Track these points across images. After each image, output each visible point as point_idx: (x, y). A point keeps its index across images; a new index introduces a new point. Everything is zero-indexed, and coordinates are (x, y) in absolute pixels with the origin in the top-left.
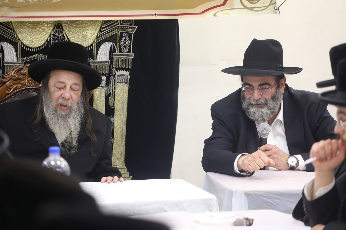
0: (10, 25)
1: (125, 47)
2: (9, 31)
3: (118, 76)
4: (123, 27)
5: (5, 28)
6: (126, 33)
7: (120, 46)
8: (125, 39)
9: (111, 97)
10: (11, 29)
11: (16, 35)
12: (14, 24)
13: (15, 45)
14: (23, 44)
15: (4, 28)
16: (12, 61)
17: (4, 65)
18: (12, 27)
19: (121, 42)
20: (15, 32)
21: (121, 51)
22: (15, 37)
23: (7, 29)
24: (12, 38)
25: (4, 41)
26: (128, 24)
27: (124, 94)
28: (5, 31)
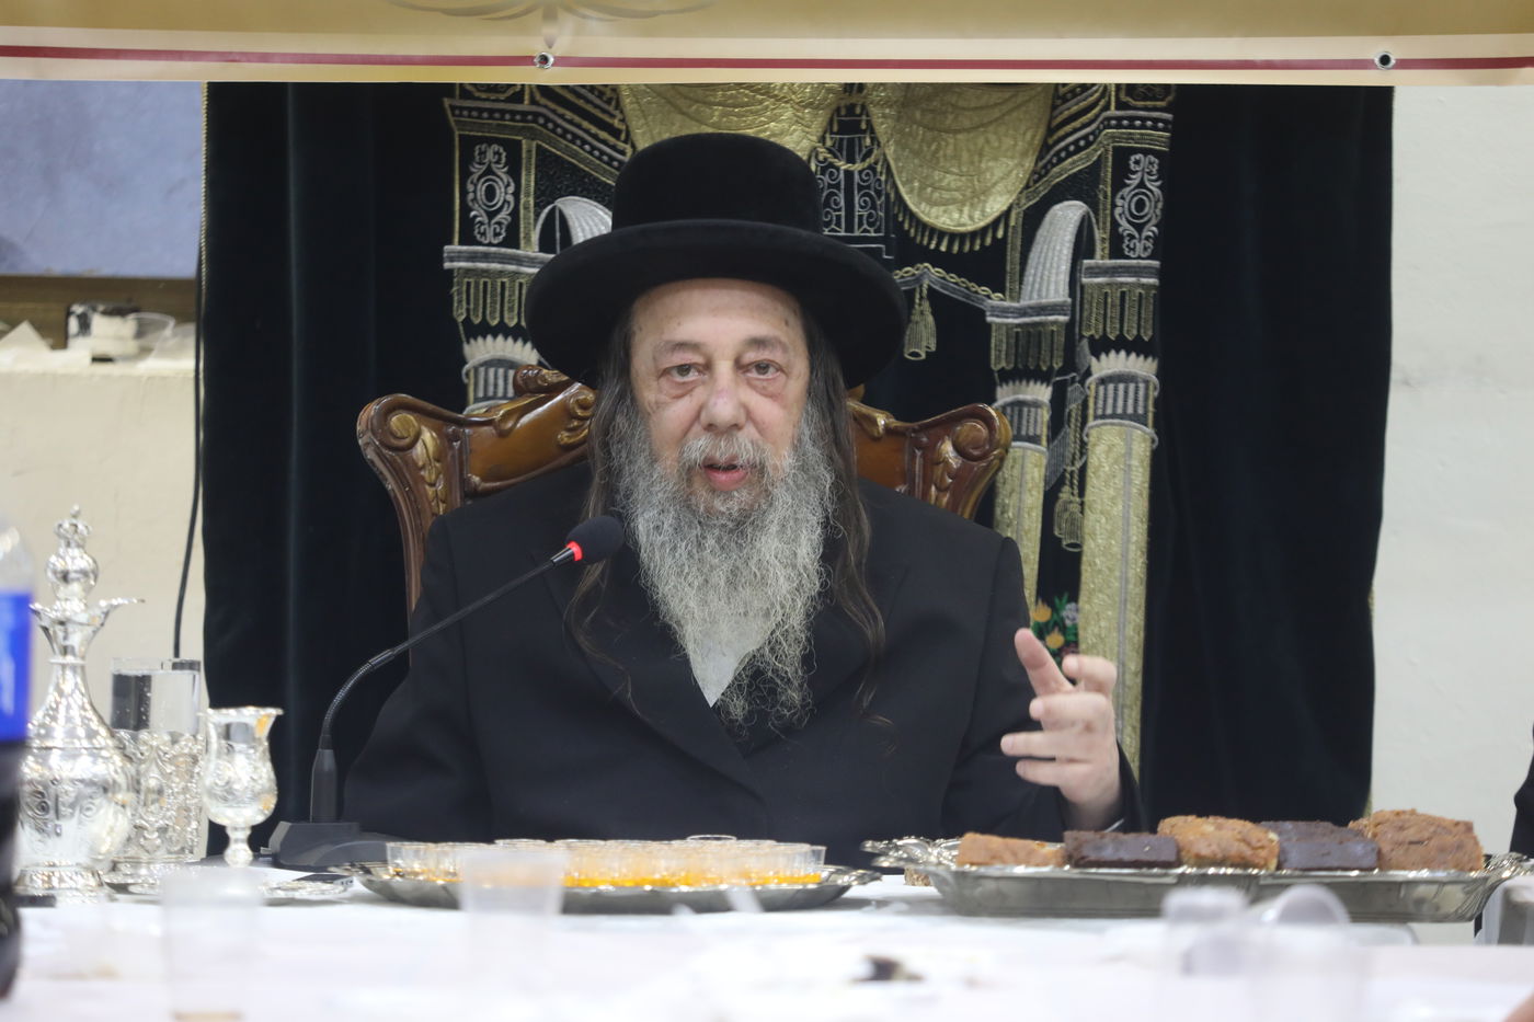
0: (611, 108)
1: (1139, 228)
2: (605, 143)
3: (1103, 381)
4: (1132, 119)
5: (586, 124)
6: (1146, 152)
7: (1115, 224)
8: (1142, 185)
9: (1065, 494)
10: (615, 133)
12: (626, 101)
15: (579, 126)
18: (623, 120)
19: (1119, 202)
21: (1116, 251)
23: (594, 130)
25: (573, 193)
26: (1159, 104)
27: (1128, 482)
28: (584, 142)
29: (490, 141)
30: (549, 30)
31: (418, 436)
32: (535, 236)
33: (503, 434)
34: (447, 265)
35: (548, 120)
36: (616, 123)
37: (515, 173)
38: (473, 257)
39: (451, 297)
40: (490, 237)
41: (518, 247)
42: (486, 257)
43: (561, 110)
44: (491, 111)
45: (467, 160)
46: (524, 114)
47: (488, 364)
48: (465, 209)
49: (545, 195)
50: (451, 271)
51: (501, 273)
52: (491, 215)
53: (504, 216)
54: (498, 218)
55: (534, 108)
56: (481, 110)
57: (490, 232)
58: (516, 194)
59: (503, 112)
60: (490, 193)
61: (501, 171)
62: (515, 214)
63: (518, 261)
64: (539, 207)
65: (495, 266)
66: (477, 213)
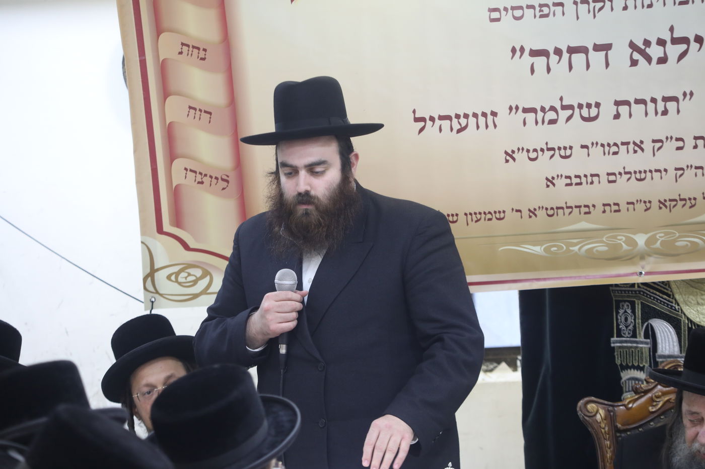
0: (667, 287)
2: (665, 299)
5: (658, 293)
10: (669, 296)
11: (678, 305)
12: (673, 286)
13: (675, 322)
14: (691, 321)
15: (656, 294)
16: (671, 354)
17: (658, 360)
18: (671, 291)
20: (676, 300)
22: (675, 310)
23: (661, 295)
24: (670, 312)
25: (655, 318)
28: (658, 299)
29: (625, 301)
30: (643, 263)
31: (597, 411)
32: (642, 334)
33: (628, 409)
34: (612, 345)
35: (644, 292)
36: (669, 293)
37: (634, 312)
38: (621, 342)
39: (614, 356)
40: (627, 334)
41: (636, 337)
42: (626, 342)
43: (649, 289)
44: (625, 291)
45: (618, 308)
46: (635, 291)
47: (629, 379)
48: (618, 325)
49: (645, 318)
50: (614, 348)
51: (631, 347)
52: (627, 327)
53: (631, 327)
54: (629, 328)
55: (639, 289)
56: (621, 291)
57: (627, 333)
58: (635, 320)
59: (628, 291)
60: (626, 319)
61: (629, 311)
62: (635, 326)
63: (637, 342)
64: (643, 323)
65: (629, 345)
66: (622, 326)
